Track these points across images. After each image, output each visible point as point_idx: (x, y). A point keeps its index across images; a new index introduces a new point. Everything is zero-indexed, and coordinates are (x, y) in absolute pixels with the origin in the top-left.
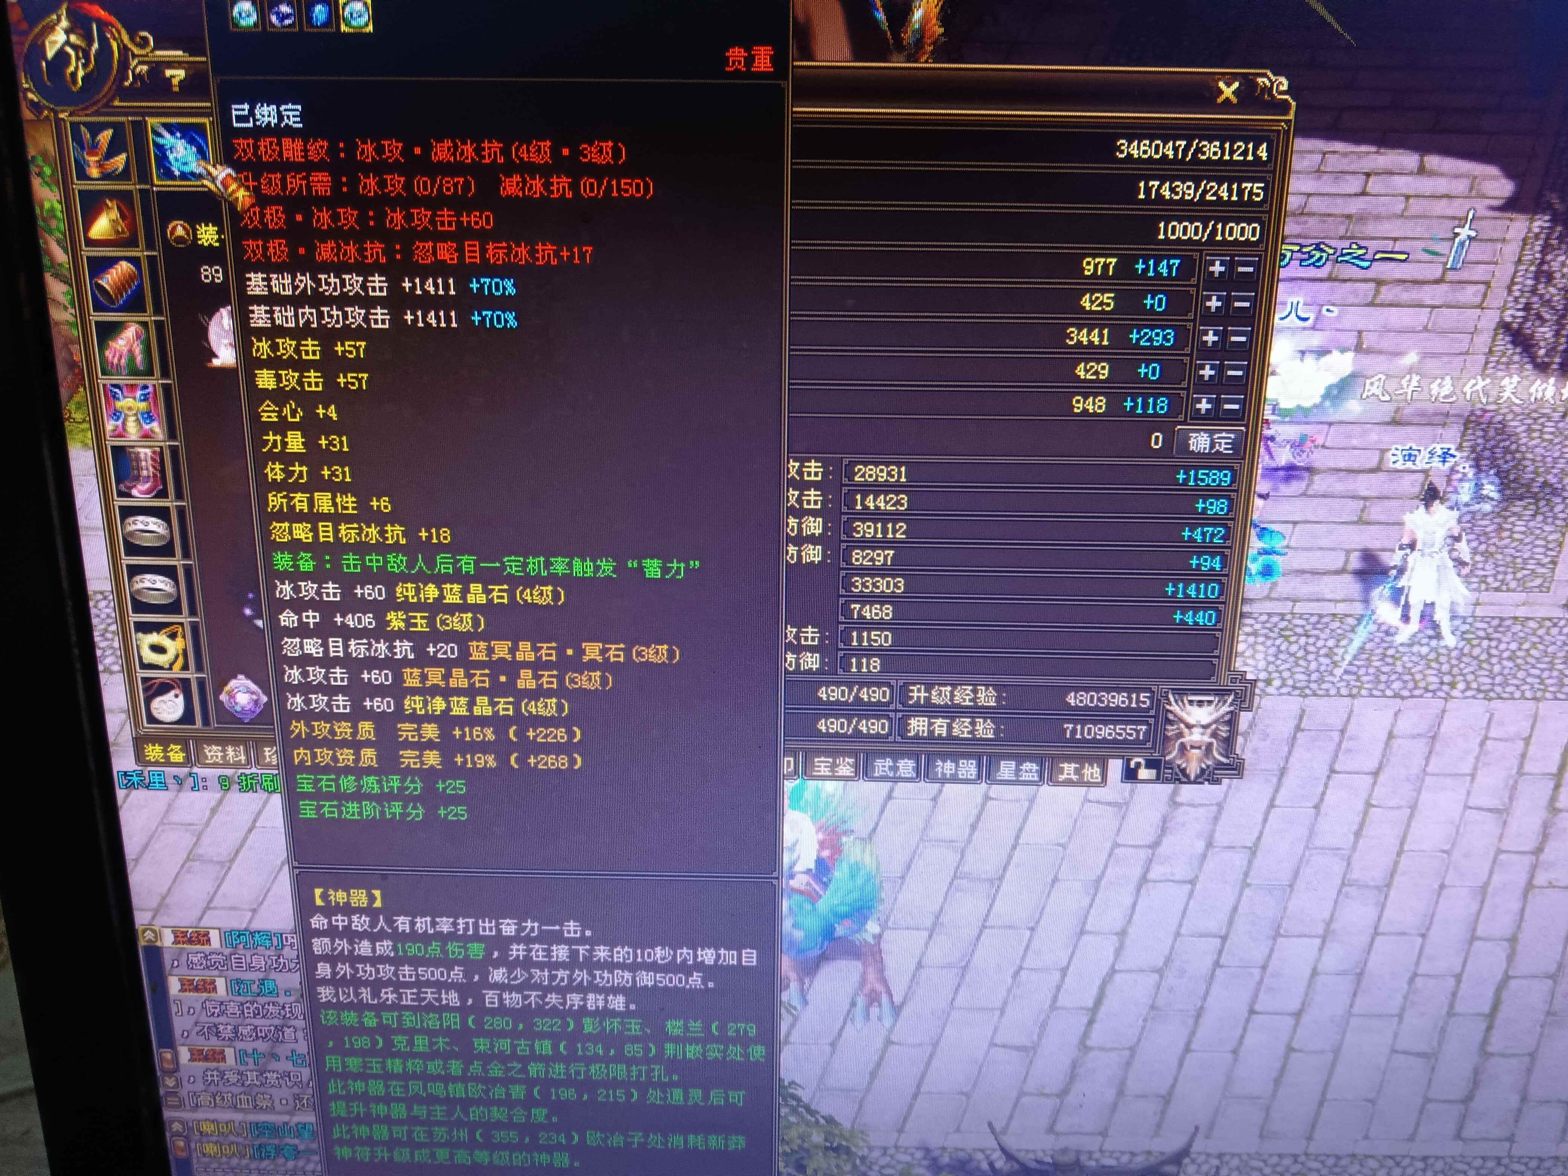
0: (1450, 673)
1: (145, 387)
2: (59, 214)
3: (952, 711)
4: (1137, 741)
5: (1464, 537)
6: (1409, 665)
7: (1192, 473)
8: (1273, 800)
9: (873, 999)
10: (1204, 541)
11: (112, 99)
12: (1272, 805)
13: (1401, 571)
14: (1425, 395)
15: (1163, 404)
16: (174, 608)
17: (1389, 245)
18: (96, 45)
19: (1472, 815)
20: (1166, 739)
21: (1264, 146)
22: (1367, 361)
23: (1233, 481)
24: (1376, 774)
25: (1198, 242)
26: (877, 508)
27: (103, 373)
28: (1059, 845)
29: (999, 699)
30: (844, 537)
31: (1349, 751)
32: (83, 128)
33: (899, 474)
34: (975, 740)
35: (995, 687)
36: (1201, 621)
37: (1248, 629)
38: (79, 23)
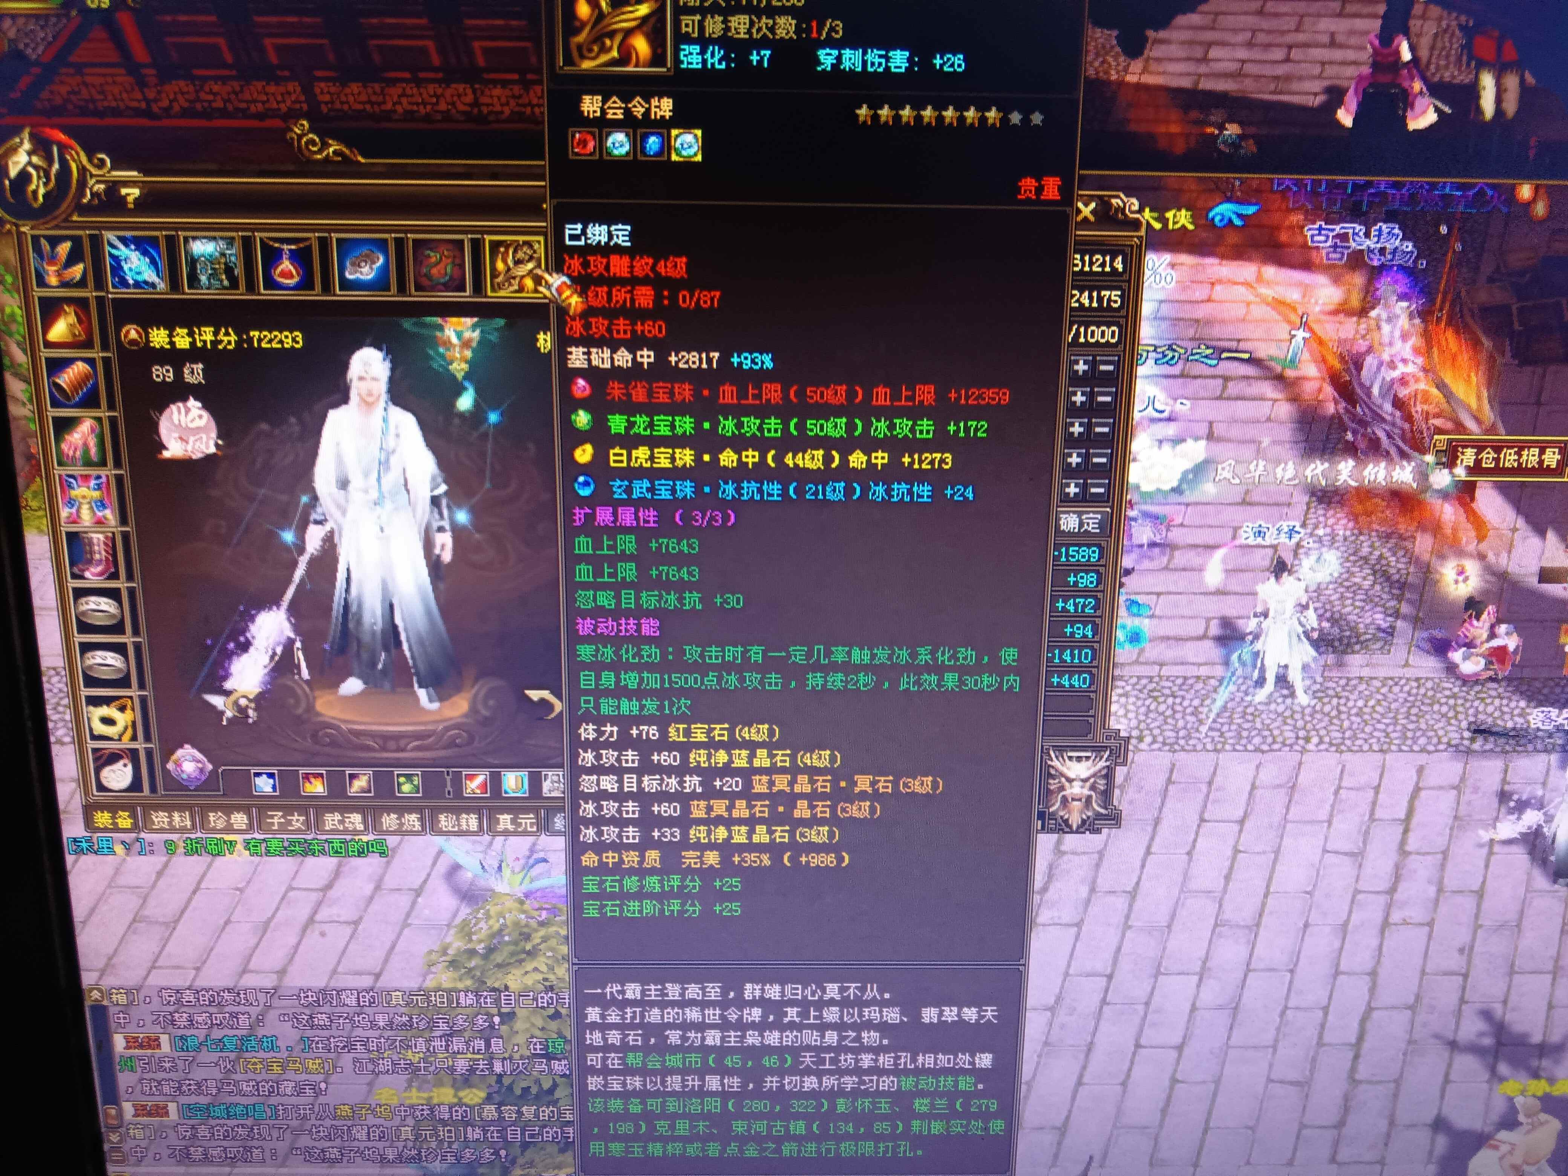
0: (1304, 728)
1: (98, 477)
2: (20, 319)
5: (1311, 607)
6: (1267, 722)
7: (1063, 549)
8: (1149, 847)
10: (1076, 610)
11: (71, 215)
12: (1148, 852)
13: (1257, 637)
14: (1271, 478)
16: (123, 682)
17: (1233, 346)
18: (56, 166)
19: (1330, 858)
20: (1049, 792)
21: (1120, 258)
22: (1218, 449)
23: (1101, 557)
24: (1242, 822)
27: (60, 464)
31: (1215, 801)
32: (43, 241)
36: (1076, 684)
37: (1120, 691)
38: (41, 146)
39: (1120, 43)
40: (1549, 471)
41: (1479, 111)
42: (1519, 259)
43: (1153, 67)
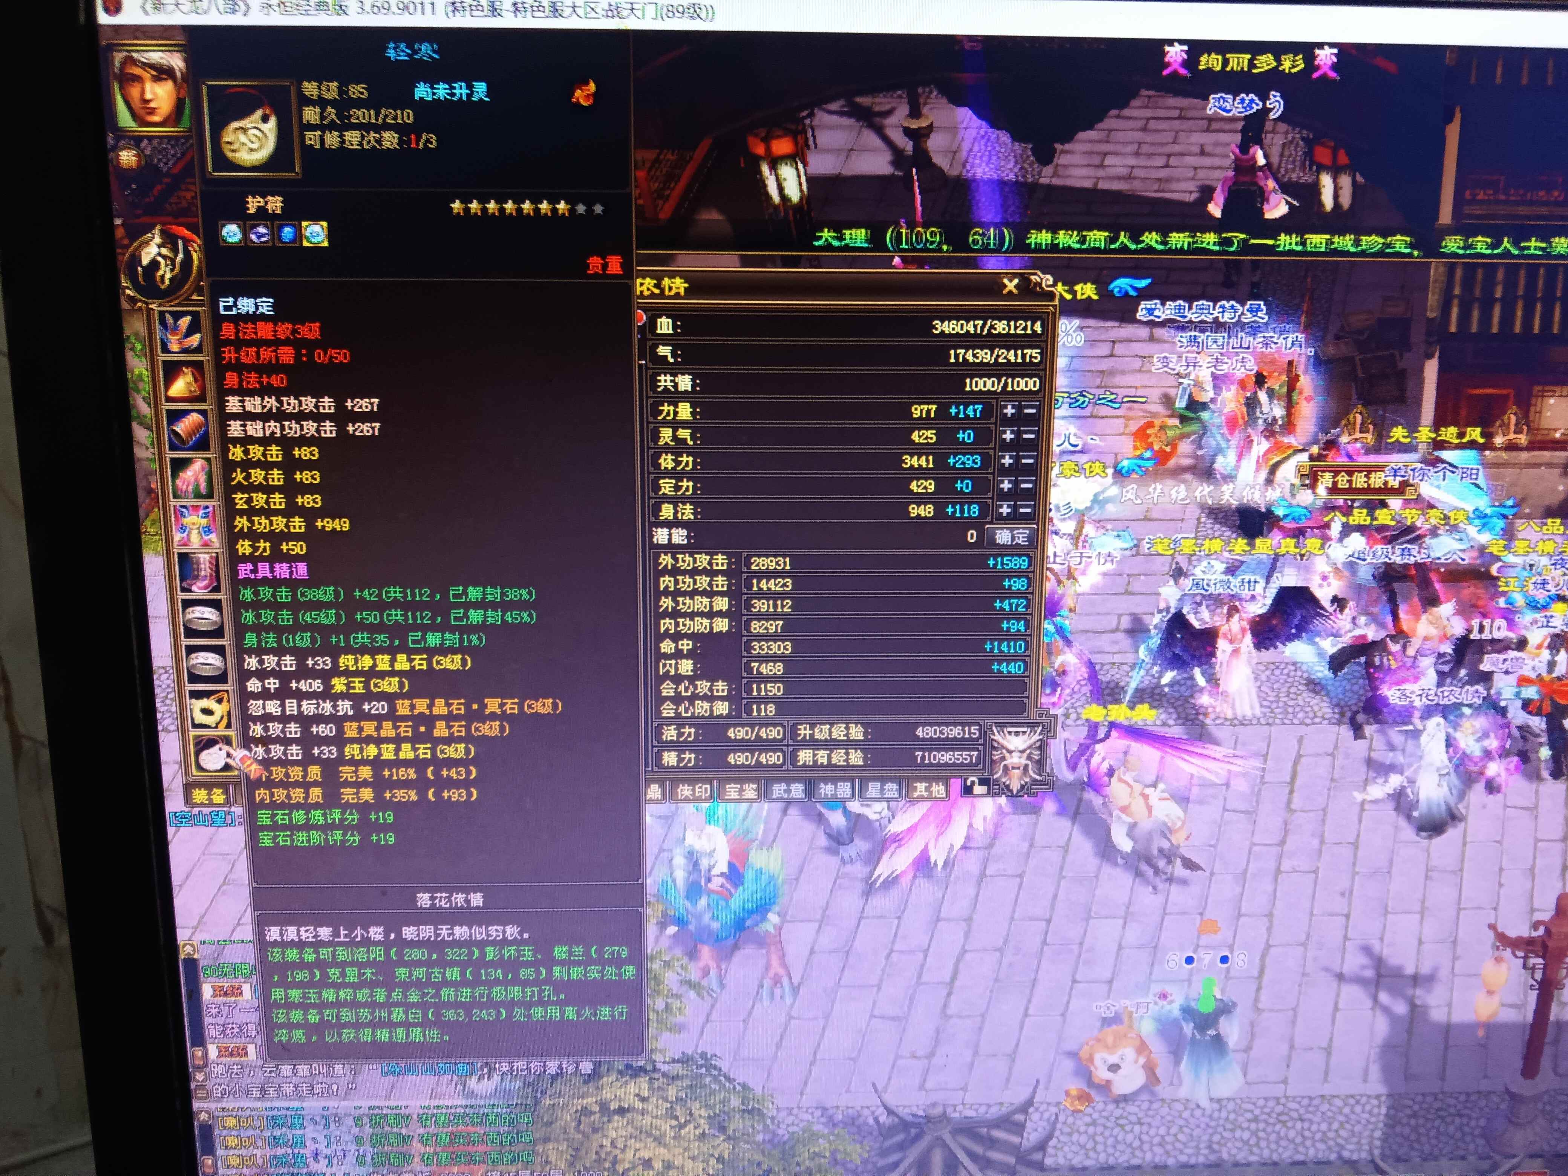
1: (207, 507)
2: (146, 379)
3: (831, 744)
4: (970, 764)
6: (1172, 701)
7: (999, 559)
8: (1077, 808)
9: (777, 981)
10: (1011, 609)
11: (191, 295)
12: (1077, 812)
14: (1166, 499)
15: (975, 510)
16: (222, 678)
17: (1132, 392)
18: (181, 256)
19: (1229, 816)
20: (993, 762)
21: (1039, 324)
23: (1030, 565)
25: (995, 392)
26: (769, 589)
27: (175, 497)
29: (865, 734)
30: (744, 612)
32: (167, 316)
33: (785, 564)
34: (848, 767)
35: (863, 725)
36: (1013, 670)
38: (169, 240)
39: (1034, 154)
40: (1391, 491)
41: (1321, 204)
42: (1358, 320)
43: (1061, 171)
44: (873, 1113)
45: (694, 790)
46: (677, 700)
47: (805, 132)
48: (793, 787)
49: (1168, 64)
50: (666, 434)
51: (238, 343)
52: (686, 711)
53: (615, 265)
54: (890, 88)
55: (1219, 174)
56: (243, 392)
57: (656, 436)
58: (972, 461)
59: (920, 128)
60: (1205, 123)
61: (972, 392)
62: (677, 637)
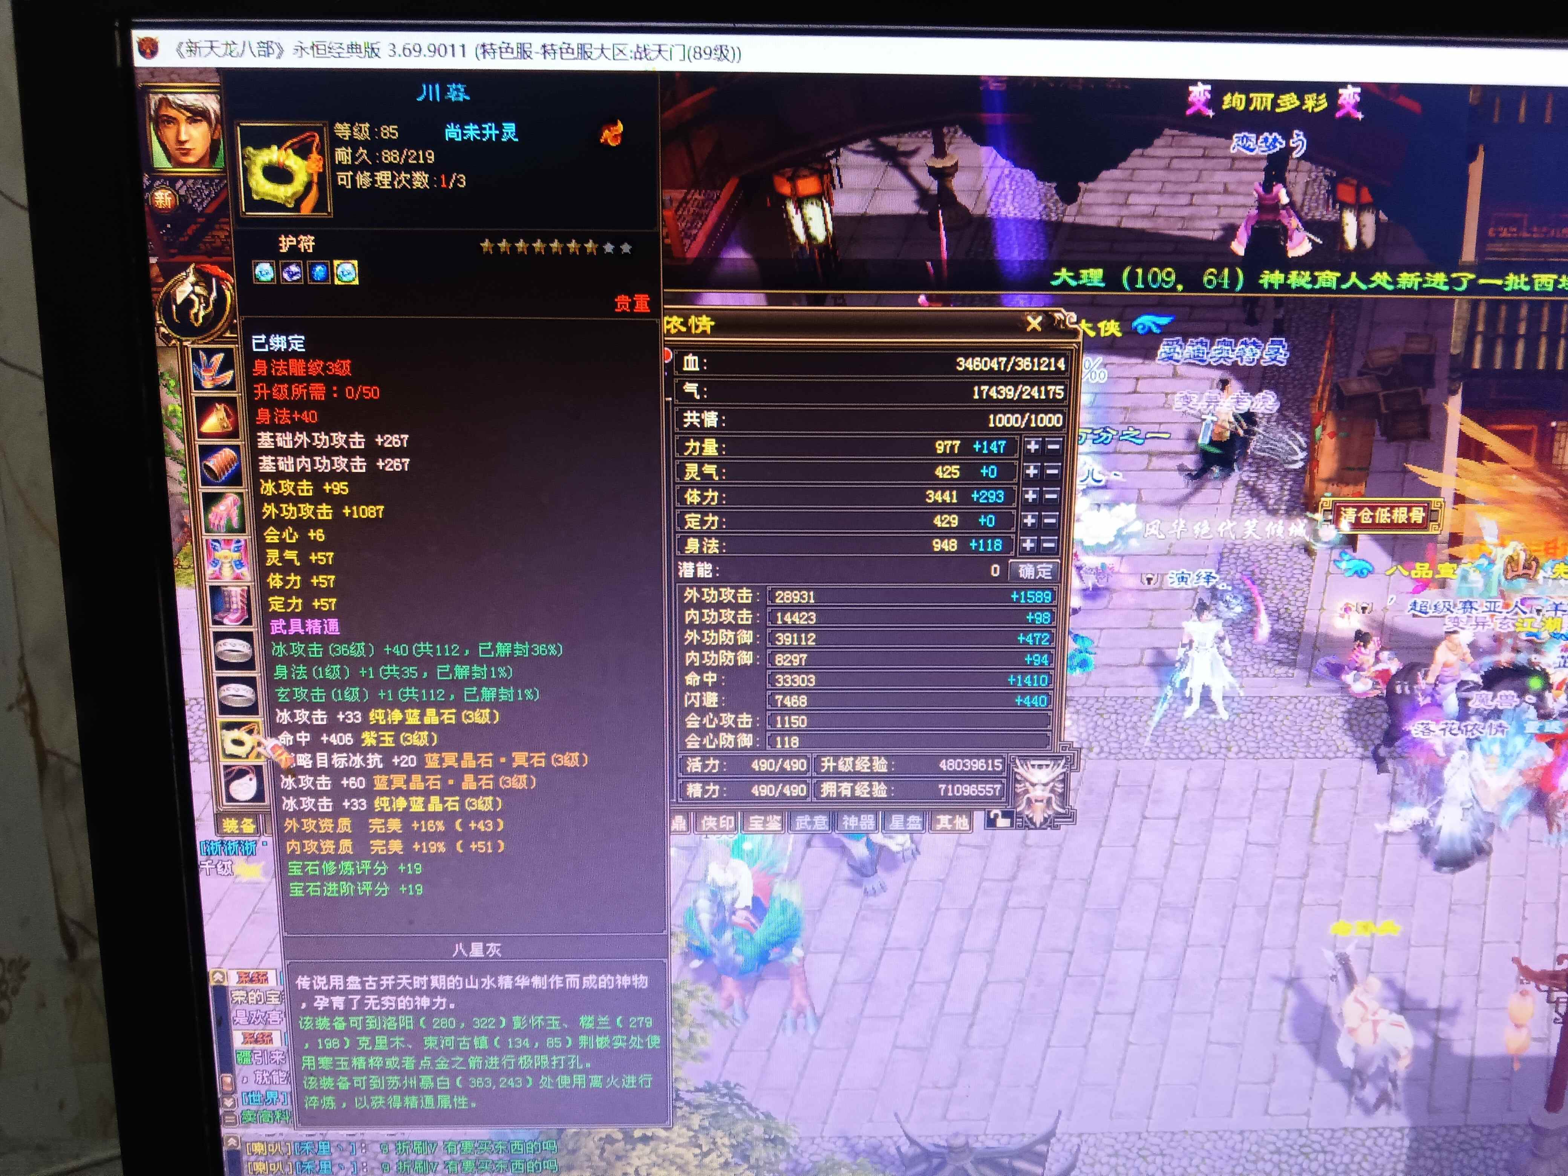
0: (1225, 739)
1: (238, 541)
2: (179, 415)
3: (854, 777)
4: (994, 797)
5: (1227, 638)
6: (1195, 734)
7: (1023, 593)
8: (1100, 841)
9: (800, 1012)
10: (1034, 643)
11: (224, 332)
12: (1100, 845)
13: (1183, 663)
14: (1190, 534)
15: (998, 544)
16: (252, 710)
17: (1156, 428)
18: (214, 294)
19: (1252, 849)
20: (1016, 795)
21: (1062, 360)
22: (1147, 510)
23: (1053, 599)
24: (1177, 819)
25: (1019, 429)
26: (793, 623)
27: (207, 531)
28: (940, 881)
29: (889, 766)
30: (769, 645)
31: (1155, 801)
32: (201, 353)
33: (808, 597)
34: (872, 799)
35: (887, 757)
36: (1036, 704)
37: (1072, 709)
38: (204, 278)
39: (1058, 193)
40: (1415, 526)
41: (1344, 242)
42: (1382, 357)
43: (1085, 210)
44: (895, 1143)
45: (718, 821)
46: (702, 732)
47: (830, 171)
48: (817, 818)
49: (1192, 104)
50: (692, 469)
51: (270, 380)
52: (711, 742)
53: (642, 303)
54: (913, 128)
55: (1242, 213)
56: (274, 428)
57: (682, 471)
58: (995, 496)
59: (944, 168)
60: (1228, 162)
61: (996, 427)
62: (702, 670)
